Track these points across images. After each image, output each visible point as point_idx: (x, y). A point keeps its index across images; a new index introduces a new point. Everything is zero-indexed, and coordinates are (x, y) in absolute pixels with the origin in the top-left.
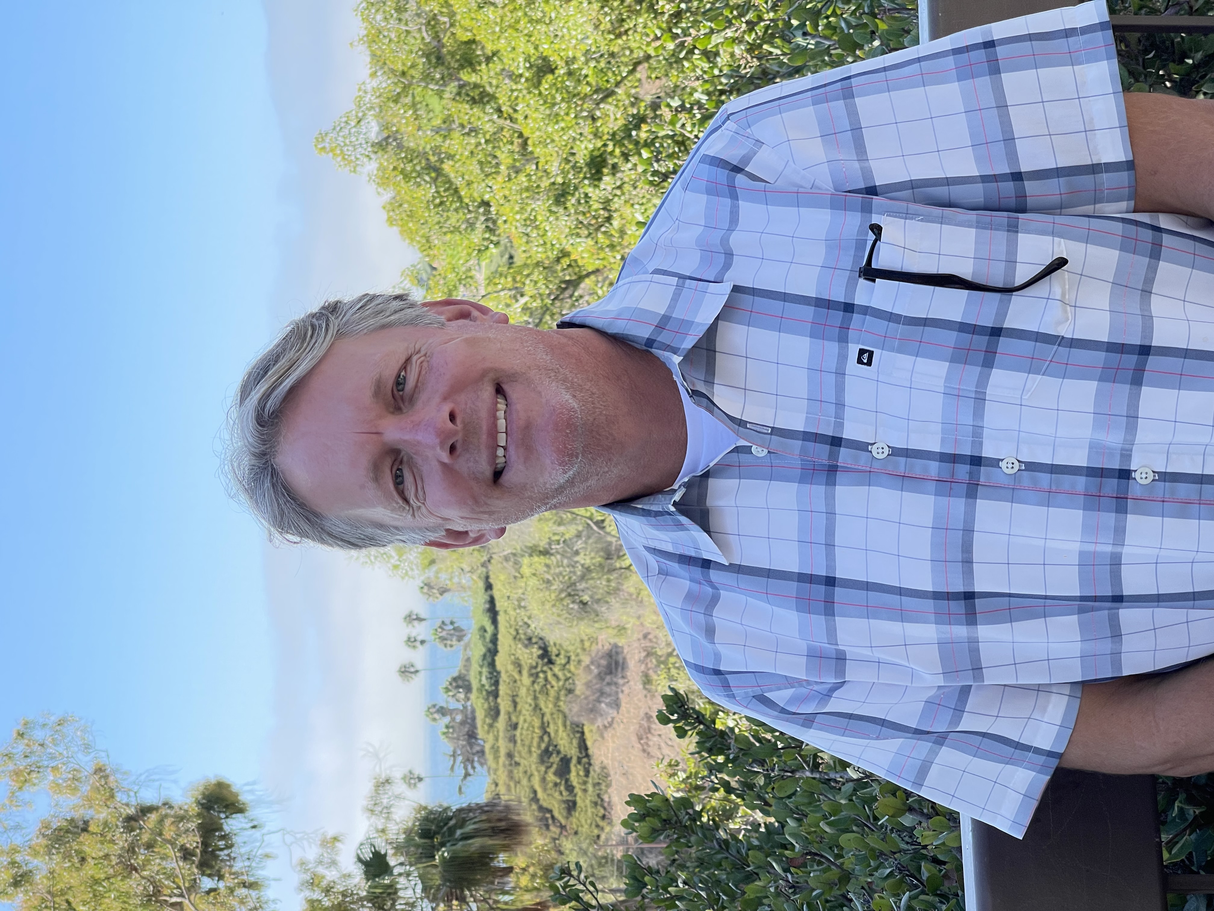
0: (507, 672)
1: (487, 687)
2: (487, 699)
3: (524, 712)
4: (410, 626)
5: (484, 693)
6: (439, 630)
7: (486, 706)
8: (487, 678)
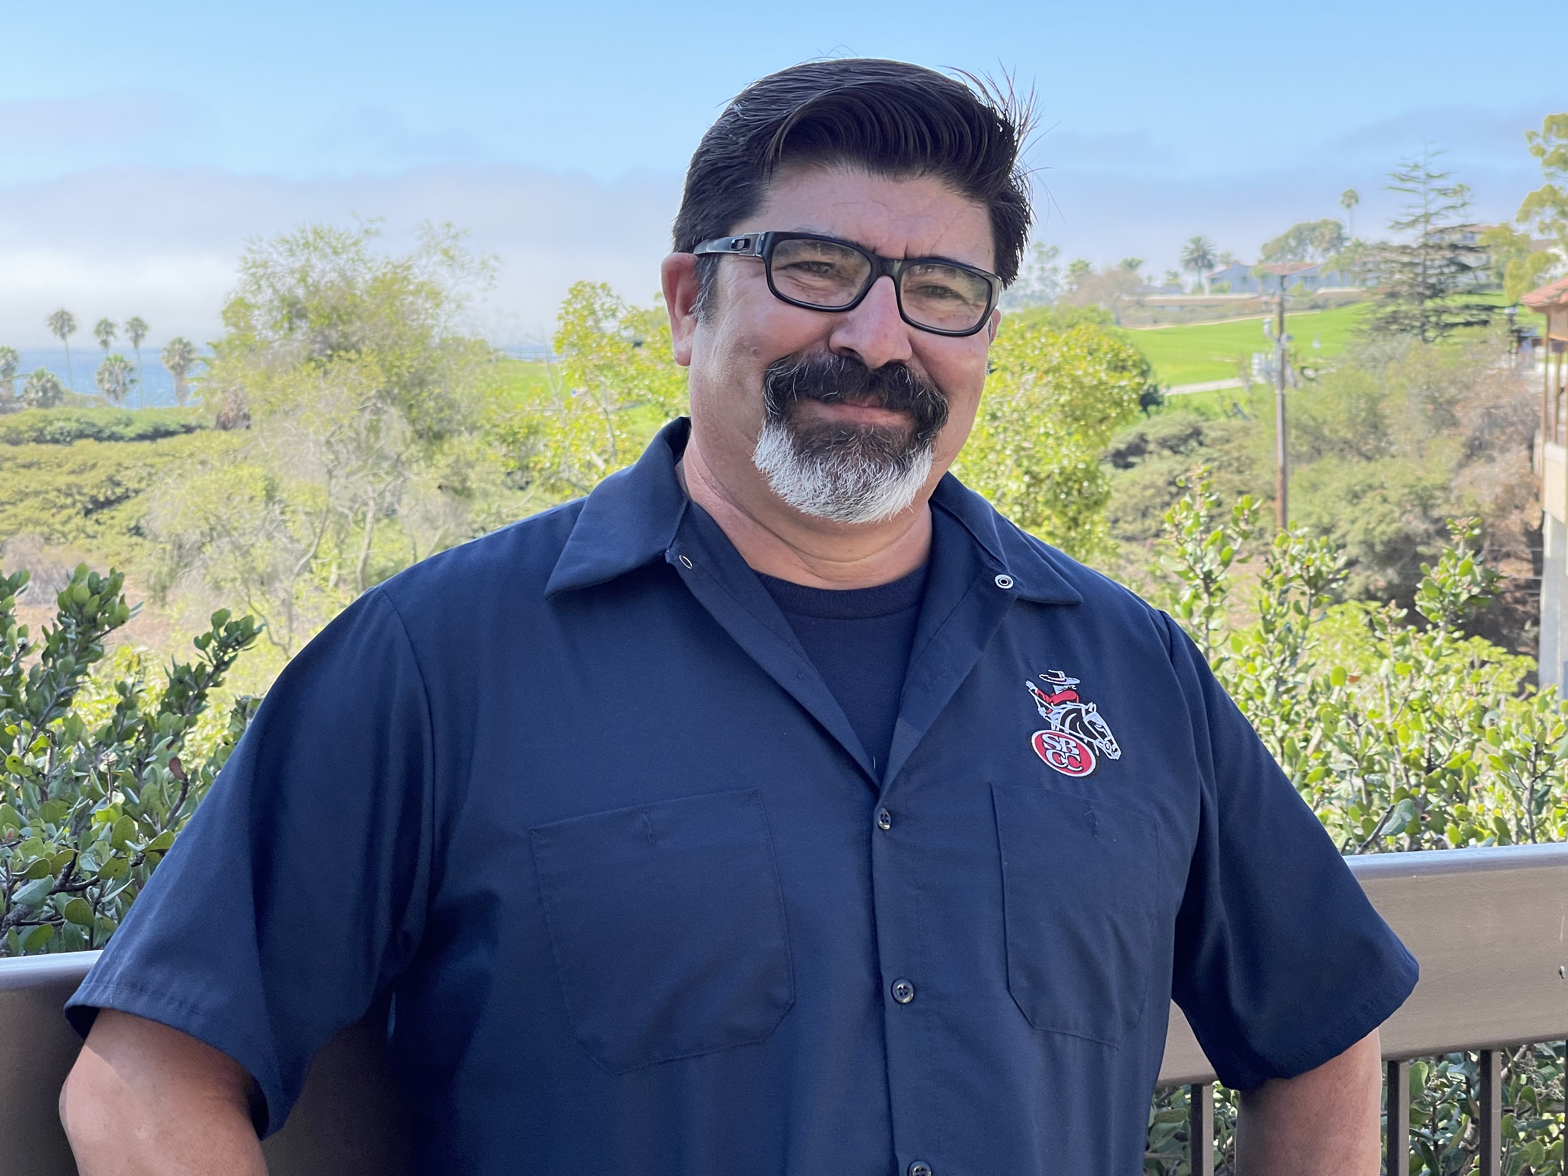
0: (72, 454)
1: (49, 428)
2: (32, 428)
3: (17, 478)
4: (127, 326)
5: (41, 425)
6: (122, 365)
7: (23, 428)
8: (61, 428)
